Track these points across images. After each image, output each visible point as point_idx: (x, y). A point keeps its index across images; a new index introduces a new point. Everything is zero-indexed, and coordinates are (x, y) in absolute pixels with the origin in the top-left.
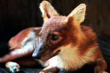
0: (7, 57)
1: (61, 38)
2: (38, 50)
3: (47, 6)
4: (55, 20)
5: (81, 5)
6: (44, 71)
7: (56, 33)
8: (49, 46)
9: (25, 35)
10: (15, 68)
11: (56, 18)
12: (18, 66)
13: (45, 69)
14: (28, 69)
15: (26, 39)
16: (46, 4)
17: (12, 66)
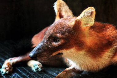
5: (89, 8)
10: (37, 67)
12: (40, 65)
13: (67, 69)
14: (51, 69)
16: (61, 3)
17: (34, 65)
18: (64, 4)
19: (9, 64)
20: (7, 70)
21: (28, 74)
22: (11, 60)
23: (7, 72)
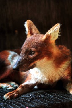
16: (30, 23)
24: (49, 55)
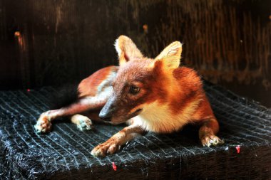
0: (75, 107)
1: (143, 91)
2: (108, 108)
3: (127, 43)
4: (136, 64)
5: (174, 43)
6: (125, 131)
7: (137, 84)
8: (124, 103)
9: (104, 77)
10: (85, 124)
11: (137, 61)
13: (126, 128)
14: (105, 127)
15: (104, 82)
16: (125, 40)
17: (81, 121)
18: (128, 41)
19: (46, 119)
20: (43, 128)
21: (72, 133)
22: (49, 113)
23: (44, 130)
24: (162, 96)
